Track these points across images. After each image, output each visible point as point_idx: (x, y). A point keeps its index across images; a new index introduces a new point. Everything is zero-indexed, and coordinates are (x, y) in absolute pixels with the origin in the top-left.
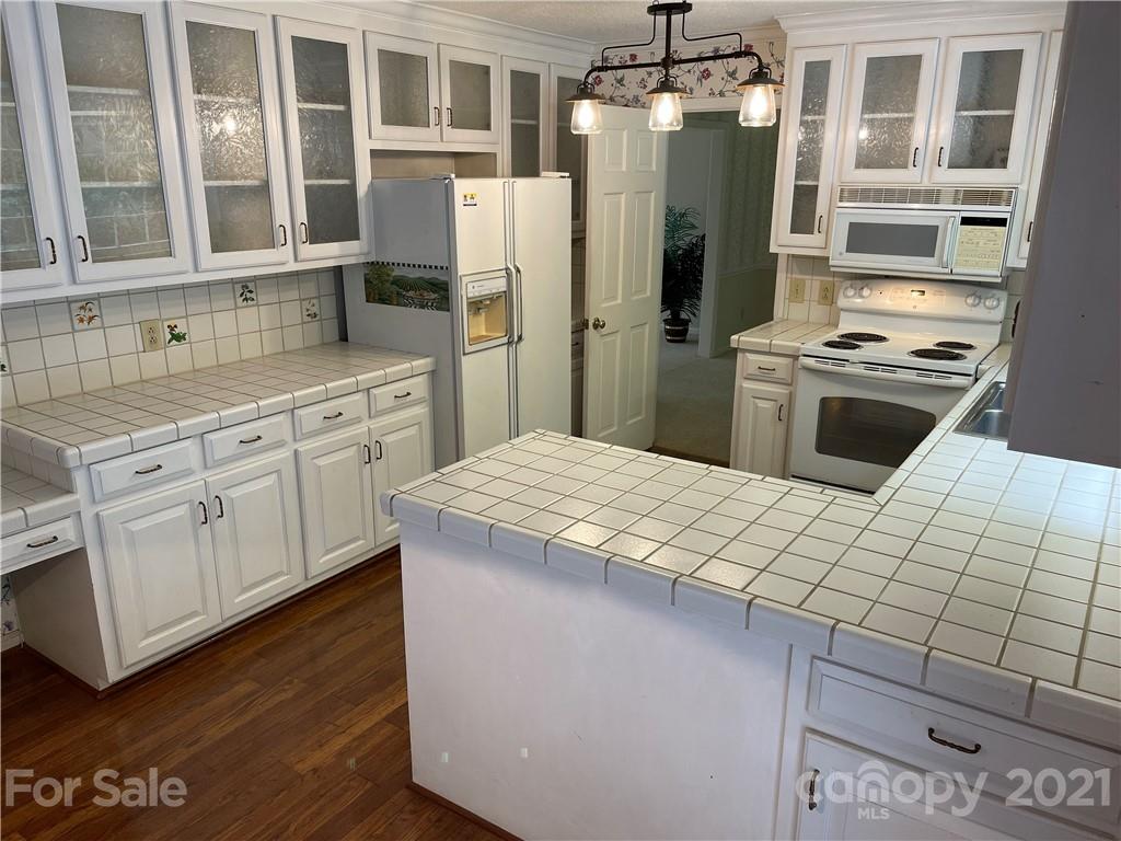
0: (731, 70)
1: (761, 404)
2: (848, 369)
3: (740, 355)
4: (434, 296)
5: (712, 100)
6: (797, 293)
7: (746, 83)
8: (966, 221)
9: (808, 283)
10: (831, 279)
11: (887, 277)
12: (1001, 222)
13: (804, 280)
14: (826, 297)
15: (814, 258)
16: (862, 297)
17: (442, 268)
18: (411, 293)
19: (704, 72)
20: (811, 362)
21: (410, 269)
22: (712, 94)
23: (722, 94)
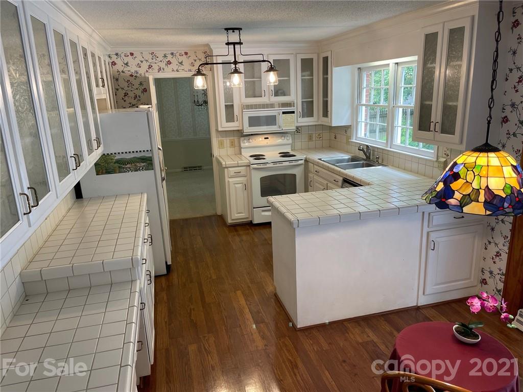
0: (180, 62)
1: (237, 185)
2: (268, 166)
3: (226, 170)
4: (143, 164)
5: (173, 73)
6: (221, 145)
7: (267, 71)
8: (284, 113)
9: (225, 141)
10: (233, 138)
11: (252, 135)
12: (293, 112)
13: (223, 140)
14: (232, 145)
15: (234, 131)
16: (250, 142)
17: (147, 151)
18: (128, 166)
19: (168, 61)
20: (255, 166)
21: (128, 154)
22: (173, 70)
23: (177, 71)
